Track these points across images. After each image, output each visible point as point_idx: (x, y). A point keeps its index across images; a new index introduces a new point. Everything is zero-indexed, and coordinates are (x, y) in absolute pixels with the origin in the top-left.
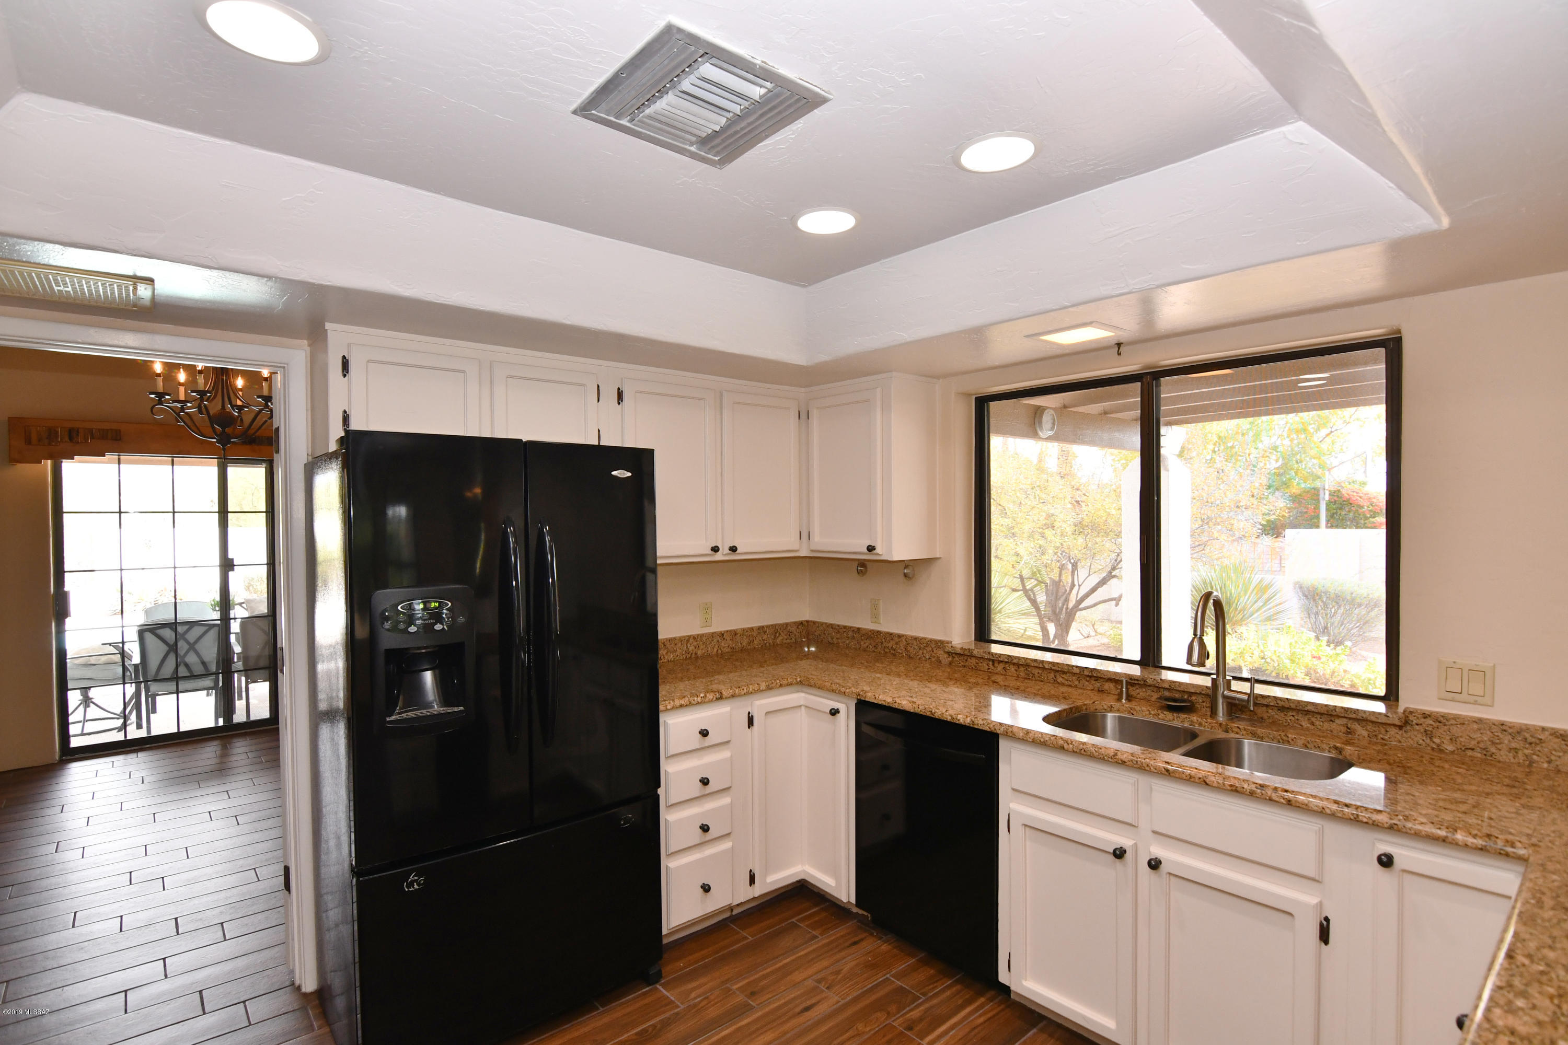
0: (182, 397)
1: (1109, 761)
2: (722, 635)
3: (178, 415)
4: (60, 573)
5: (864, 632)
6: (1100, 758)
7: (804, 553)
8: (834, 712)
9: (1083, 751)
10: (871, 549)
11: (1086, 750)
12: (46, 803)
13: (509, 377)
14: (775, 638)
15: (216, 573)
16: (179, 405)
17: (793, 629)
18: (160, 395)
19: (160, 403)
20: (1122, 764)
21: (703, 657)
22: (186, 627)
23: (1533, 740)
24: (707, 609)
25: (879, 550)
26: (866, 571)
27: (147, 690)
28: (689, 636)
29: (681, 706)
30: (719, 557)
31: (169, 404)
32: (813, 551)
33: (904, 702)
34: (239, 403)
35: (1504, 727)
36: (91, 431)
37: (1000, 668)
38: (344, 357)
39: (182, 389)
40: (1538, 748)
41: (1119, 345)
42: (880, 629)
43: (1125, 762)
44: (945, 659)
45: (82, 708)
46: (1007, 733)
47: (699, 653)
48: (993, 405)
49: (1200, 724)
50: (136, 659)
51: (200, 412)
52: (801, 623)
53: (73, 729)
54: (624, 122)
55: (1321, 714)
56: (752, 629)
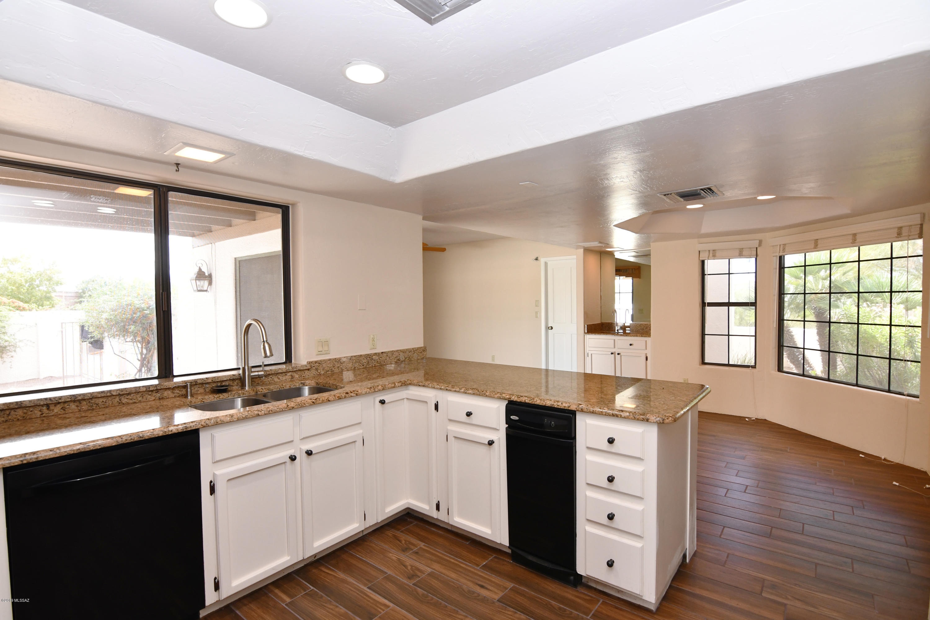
1: (285, 410)
6: (281, 411)
9: (270, 411)
11: (272, 410)
20: (292, 409)
35: (336, 360)
40: (344, 364)
43: (294, 407)
46: (217, 422)
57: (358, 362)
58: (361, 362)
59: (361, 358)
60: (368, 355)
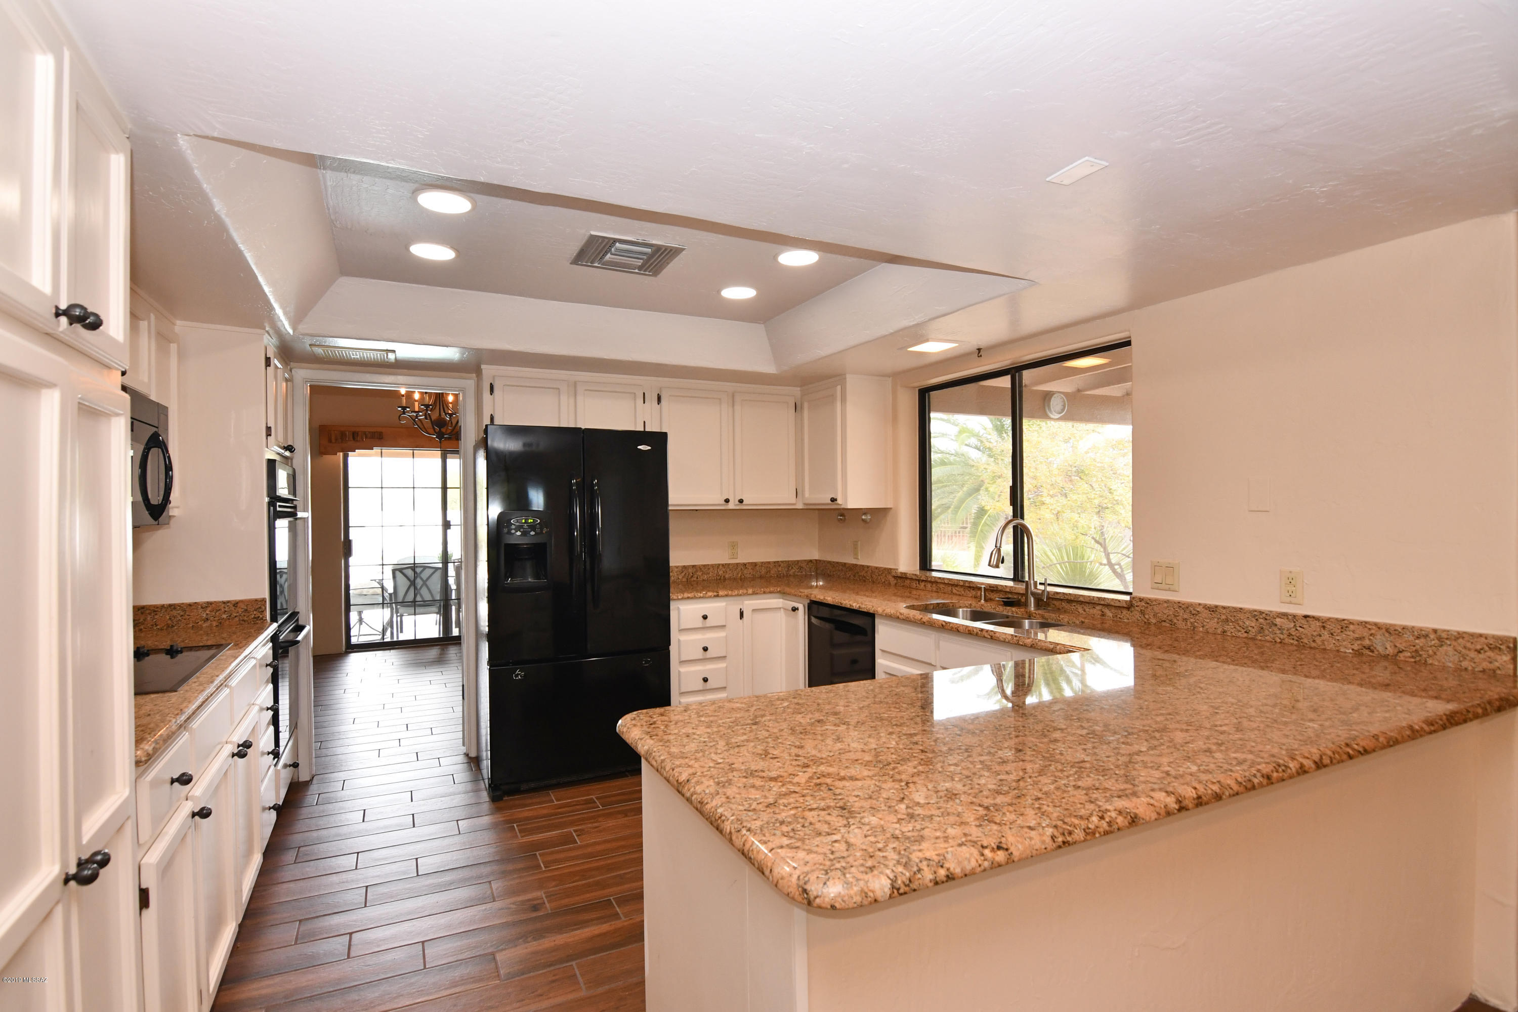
0: (417, 409)
2: (745, 565)
3: (414, 421)
4: (347, 527)
5: (847, 566)
7: (800, 506)
8: (795, 609)
9: (909, 619)
10: (833, 500)
12: (338, 672)
13: (586, 390)
14: (788, 570)
15: (440, 530)
16: (415, 414)
17: (804, 565)
18: (404, 408)
19: (404, 413)
21: (730, 579)
22: (421, 569)
23: (1195, 612)
24: (734, 546)
25: (839, 501)
26: (845, 519)
27: (397, 612)
28: (719, 565)
29: (688, 598)
30: (731, 506)
31: (409, 414)
32: (805, 504)
33: (829, 599)
34: (450, 412)
35: (1180, 605)
36: (365, 433)
37: (923, 584)
38: (491, 384)
39: (416, 404)
40: (1197, 618)
41: (979, 350)
42: (858, 563)
44: (893, 582)
45: (358, 625)
47: (727, 576)
48: (933, 394)
49: (1017, 613)
50: (391, 590)
51: (426, 418)
52: (811, 561)
53: (353, 633)
54: (596, 265)
55: (1088, 603)
56: (769, 563)
57: (1232, 622)
58: (1241, 623)
59: (1241, 616)
60: (1261, 613)
